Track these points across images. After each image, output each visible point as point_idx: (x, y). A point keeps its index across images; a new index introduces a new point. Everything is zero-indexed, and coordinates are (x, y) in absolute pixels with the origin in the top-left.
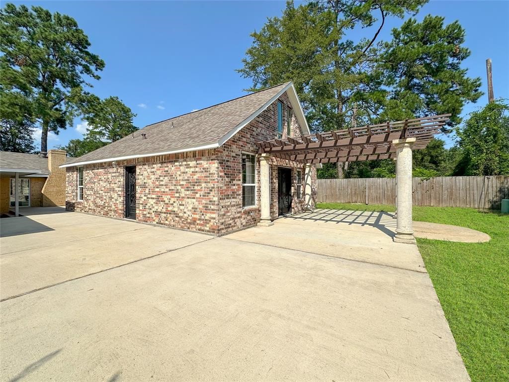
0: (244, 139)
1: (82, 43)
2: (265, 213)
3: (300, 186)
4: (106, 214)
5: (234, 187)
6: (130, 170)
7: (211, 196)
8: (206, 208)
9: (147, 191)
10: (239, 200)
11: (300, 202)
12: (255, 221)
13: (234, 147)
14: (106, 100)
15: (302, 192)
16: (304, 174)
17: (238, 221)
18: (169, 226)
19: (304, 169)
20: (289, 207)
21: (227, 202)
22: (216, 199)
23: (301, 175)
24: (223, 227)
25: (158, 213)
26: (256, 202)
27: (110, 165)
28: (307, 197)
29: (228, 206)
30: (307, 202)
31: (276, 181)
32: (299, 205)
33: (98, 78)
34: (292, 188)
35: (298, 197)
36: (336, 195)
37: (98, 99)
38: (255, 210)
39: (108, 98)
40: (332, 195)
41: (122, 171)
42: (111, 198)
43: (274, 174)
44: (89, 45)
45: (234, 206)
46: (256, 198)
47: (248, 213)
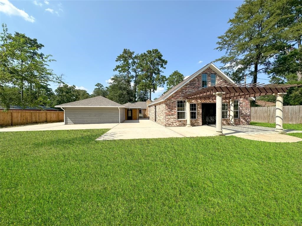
0: (178, 96)
1: (160, 57)
2: (188, 122)
3: (227, 112)
4: (153, 120)
5: (173, 112)
8: (164, 118)
9: (157, 113)
10: (176, 116)
12: (185, 125)
13: (173, 99)
14: (173, 73)
15: (228, 115)
17: (175, 124)
18: (160, 124)
21: (168, 117)
23: (228, 106)
24: (167, 124)
25: (159, 120)
29: (170, 118)
30: (231, 120)
31: (200, 110)
33: (165, 68)
36: (289, 118)
37: (165, 77)
38: (184, 121)
39: (174, 72)
41: (155, 107)
42: (153, 115)
43: (199, 106)
44: (162, 56)
45: (173, 118)
46: (186, 116)
47: (180, 121)
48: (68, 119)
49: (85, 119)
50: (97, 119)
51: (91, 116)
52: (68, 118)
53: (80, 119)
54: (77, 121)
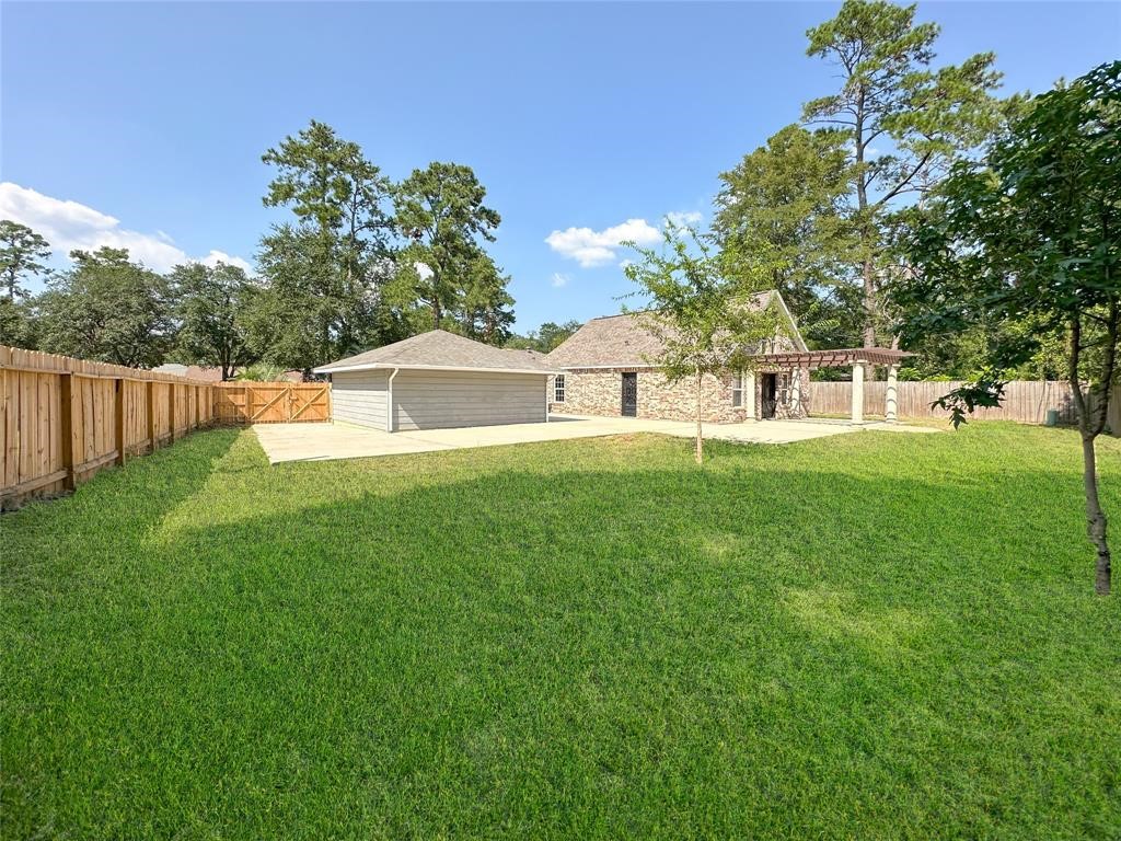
2: (751, 412)
3: (786, 391)
4: (599, 413)
5: (728, 391)
6: (629, 376)
7: (712, 397)
8: (709, 406)
9: (649, 393)
10: (731, 401)
11: (786, 408)
12: (742, 419)
15: (787, 397)
16: (791, 378)
17: (730, 417)
18: (673, 420)
19: (791, 373)
20: (773, 411)
21: (723, 402)
22: (717, 399)
23: (788, 378)
25: (660, 411)
26: (742, 404)
27: (606, 370)
28: (794, 403)
29: (725, 405)
30: (793, 407)
31: (760, 386)
32: (784, 411)
34: (777, 393)
35: (784, 403)
38: (742, 410)
40: (838, 403)
41: (620, 376)
42: (605, 399)
43: (759, 379)
45: (728, 405)
46: (743, 400)
47: (737, 411)
48: (402, 413)
49: (455, 412)
50: (489, 412)
51: (472, 400)
52: (400, 408)
53: (439, 413)
54: (429, 419)
